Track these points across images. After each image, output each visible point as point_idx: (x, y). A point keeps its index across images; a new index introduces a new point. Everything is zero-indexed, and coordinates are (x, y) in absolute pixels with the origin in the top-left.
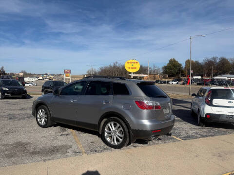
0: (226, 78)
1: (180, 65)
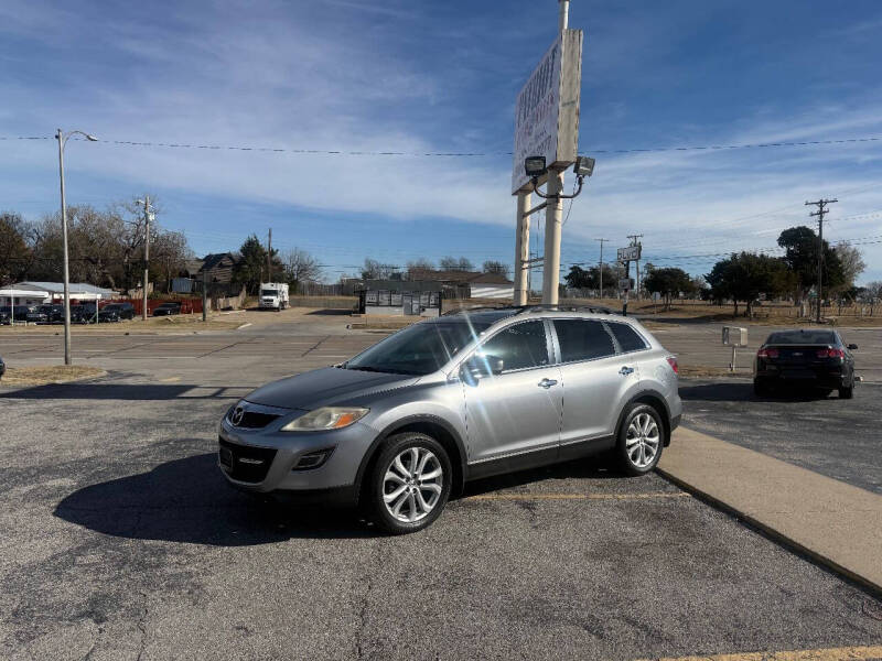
0: (46, 294)
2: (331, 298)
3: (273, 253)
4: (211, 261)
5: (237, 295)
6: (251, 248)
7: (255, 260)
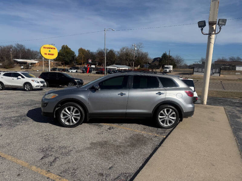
0: (116, 68)
1: (73, 53)
2: (186, 70)
3: (170, 57)
4: (155, 59)
5: (159, 69)
6: (165, 56)
7: (165, 59)
